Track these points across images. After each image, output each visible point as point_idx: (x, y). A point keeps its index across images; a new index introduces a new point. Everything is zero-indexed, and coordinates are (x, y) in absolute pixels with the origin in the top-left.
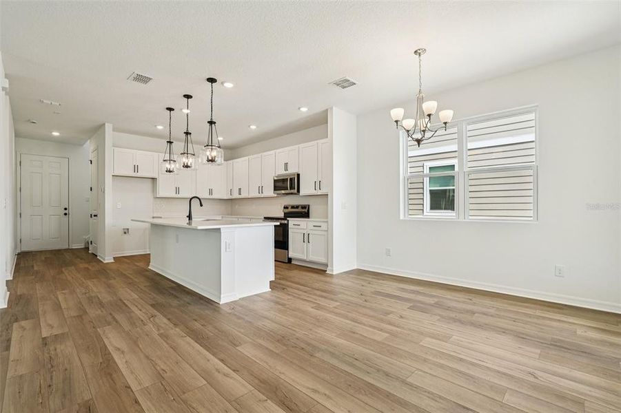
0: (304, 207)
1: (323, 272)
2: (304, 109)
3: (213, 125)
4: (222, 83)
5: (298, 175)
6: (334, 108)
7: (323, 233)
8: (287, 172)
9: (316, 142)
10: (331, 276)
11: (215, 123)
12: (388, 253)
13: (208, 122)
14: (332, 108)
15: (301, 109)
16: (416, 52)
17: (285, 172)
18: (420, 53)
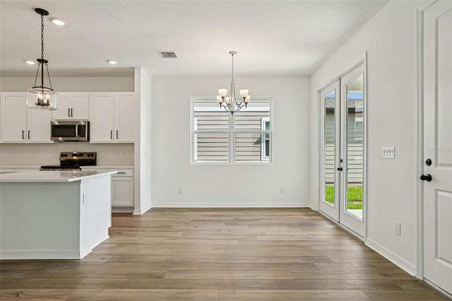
0: (89, 155)
1: (130, 215)
2: (113, 63)
3: (45, 64)
4: (51, 19)
5: (89, 123)
6: (142, 69)
7: (130, 179)
8: (72, 118)
9: (113, 93)
10: (139, 216)
11: (47, 62)
12: (180, 191)
13: (38, 60)
14: (140, 68)
15: (110, 62)
16: (230, 52)
17: (69, 118)
18: (233, 55)
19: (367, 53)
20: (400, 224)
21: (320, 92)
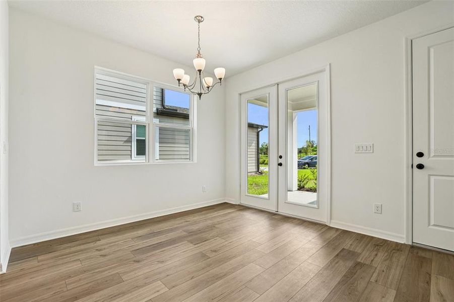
19: (330, 64)
20: (381, 205)
21: (240, 94)
